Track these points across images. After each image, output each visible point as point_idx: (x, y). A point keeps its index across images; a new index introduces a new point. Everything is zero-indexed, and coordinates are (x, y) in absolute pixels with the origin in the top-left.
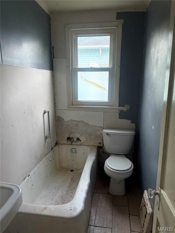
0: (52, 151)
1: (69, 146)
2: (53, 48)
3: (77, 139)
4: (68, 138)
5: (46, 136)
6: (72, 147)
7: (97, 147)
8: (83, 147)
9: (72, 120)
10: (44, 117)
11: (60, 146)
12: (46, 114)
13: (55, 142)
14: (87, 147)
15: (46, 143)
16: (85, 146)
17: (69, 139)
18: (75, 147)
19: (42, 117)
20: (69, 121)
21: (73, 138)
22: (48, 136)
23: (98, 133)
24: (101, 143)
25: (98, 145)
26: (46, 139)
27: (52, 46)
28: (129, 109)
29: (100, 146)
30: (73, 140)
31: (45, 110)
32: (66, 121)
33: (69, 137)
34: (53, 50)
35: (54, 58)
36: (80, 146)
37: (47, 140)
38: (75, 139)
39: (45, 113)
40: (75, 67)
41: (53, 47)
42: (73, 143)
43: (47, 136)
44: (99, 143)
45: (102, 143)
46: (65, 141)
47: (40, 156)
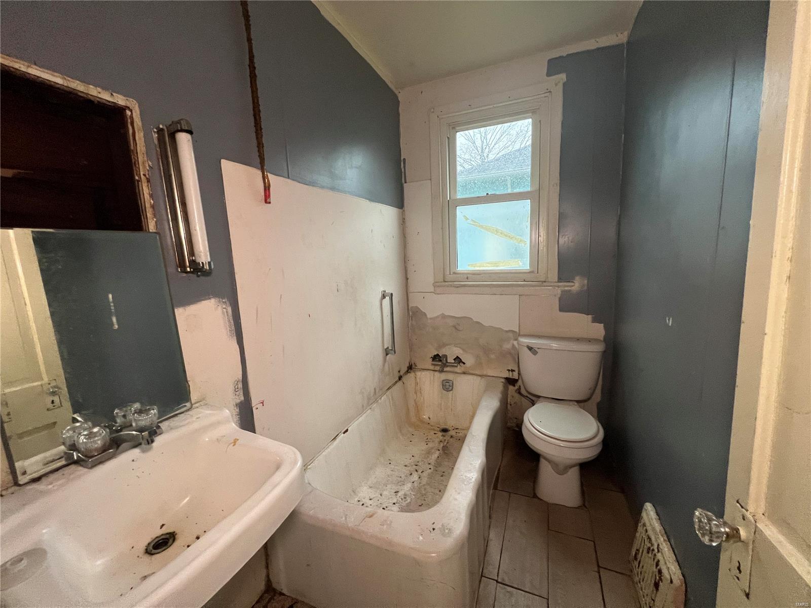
0: (400, 383)
1: (437, 374)
2: (404, 163)
3: (454, 360)
4: (435, 356)
5: (385, 347)
6: (444, 376)
7: (503, 380)
8: (470, 377)
9: (444, 316)
10: (381, 305)
11: (419, 374)
12: (387, 298)
13: (408, 365)
14: (480, 378)
15: (386, 365)
16: (475, 377)
17: (436, 358)
18: (450, 377)
19: (378, 303)
20: (437, 317)
21: (446, 356)
22: (390, 348)
23: (507, 346)
24: (513, 371)
25: (507, 375)
26: (387, 354)
27: (402, 158)
28: (586, 288)
29: (511, 377)
30: (446, 360)
31: (385, 291)
32: (431, 319)
33: (438, 355)
34: (404, 167)
35: (406, 182)
36: (463, 376)
37: (388, 356)
38: (451, 360)
39: (384, 297)
40: (450, 198)
41: (404, 159)
42: (445, 369)
43: (388, 348)
44: (509, 370)
45: (517, 371)
46: (428, 364)
47: (373, 391)
